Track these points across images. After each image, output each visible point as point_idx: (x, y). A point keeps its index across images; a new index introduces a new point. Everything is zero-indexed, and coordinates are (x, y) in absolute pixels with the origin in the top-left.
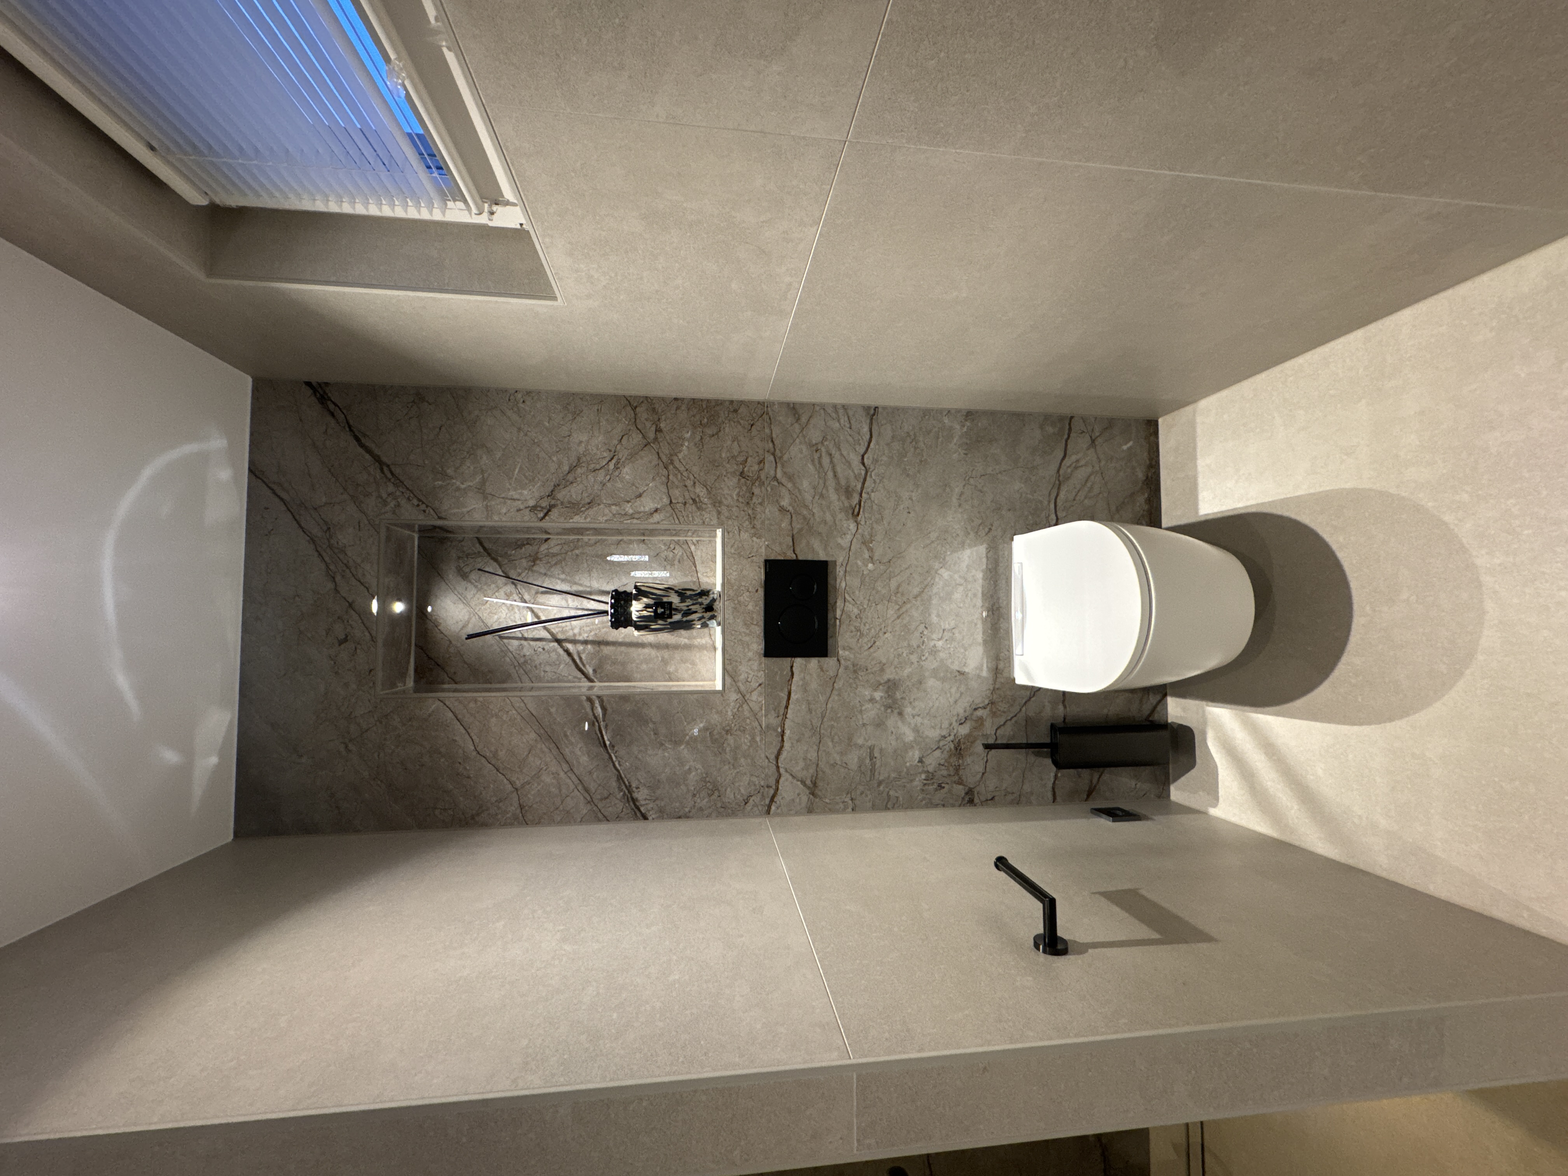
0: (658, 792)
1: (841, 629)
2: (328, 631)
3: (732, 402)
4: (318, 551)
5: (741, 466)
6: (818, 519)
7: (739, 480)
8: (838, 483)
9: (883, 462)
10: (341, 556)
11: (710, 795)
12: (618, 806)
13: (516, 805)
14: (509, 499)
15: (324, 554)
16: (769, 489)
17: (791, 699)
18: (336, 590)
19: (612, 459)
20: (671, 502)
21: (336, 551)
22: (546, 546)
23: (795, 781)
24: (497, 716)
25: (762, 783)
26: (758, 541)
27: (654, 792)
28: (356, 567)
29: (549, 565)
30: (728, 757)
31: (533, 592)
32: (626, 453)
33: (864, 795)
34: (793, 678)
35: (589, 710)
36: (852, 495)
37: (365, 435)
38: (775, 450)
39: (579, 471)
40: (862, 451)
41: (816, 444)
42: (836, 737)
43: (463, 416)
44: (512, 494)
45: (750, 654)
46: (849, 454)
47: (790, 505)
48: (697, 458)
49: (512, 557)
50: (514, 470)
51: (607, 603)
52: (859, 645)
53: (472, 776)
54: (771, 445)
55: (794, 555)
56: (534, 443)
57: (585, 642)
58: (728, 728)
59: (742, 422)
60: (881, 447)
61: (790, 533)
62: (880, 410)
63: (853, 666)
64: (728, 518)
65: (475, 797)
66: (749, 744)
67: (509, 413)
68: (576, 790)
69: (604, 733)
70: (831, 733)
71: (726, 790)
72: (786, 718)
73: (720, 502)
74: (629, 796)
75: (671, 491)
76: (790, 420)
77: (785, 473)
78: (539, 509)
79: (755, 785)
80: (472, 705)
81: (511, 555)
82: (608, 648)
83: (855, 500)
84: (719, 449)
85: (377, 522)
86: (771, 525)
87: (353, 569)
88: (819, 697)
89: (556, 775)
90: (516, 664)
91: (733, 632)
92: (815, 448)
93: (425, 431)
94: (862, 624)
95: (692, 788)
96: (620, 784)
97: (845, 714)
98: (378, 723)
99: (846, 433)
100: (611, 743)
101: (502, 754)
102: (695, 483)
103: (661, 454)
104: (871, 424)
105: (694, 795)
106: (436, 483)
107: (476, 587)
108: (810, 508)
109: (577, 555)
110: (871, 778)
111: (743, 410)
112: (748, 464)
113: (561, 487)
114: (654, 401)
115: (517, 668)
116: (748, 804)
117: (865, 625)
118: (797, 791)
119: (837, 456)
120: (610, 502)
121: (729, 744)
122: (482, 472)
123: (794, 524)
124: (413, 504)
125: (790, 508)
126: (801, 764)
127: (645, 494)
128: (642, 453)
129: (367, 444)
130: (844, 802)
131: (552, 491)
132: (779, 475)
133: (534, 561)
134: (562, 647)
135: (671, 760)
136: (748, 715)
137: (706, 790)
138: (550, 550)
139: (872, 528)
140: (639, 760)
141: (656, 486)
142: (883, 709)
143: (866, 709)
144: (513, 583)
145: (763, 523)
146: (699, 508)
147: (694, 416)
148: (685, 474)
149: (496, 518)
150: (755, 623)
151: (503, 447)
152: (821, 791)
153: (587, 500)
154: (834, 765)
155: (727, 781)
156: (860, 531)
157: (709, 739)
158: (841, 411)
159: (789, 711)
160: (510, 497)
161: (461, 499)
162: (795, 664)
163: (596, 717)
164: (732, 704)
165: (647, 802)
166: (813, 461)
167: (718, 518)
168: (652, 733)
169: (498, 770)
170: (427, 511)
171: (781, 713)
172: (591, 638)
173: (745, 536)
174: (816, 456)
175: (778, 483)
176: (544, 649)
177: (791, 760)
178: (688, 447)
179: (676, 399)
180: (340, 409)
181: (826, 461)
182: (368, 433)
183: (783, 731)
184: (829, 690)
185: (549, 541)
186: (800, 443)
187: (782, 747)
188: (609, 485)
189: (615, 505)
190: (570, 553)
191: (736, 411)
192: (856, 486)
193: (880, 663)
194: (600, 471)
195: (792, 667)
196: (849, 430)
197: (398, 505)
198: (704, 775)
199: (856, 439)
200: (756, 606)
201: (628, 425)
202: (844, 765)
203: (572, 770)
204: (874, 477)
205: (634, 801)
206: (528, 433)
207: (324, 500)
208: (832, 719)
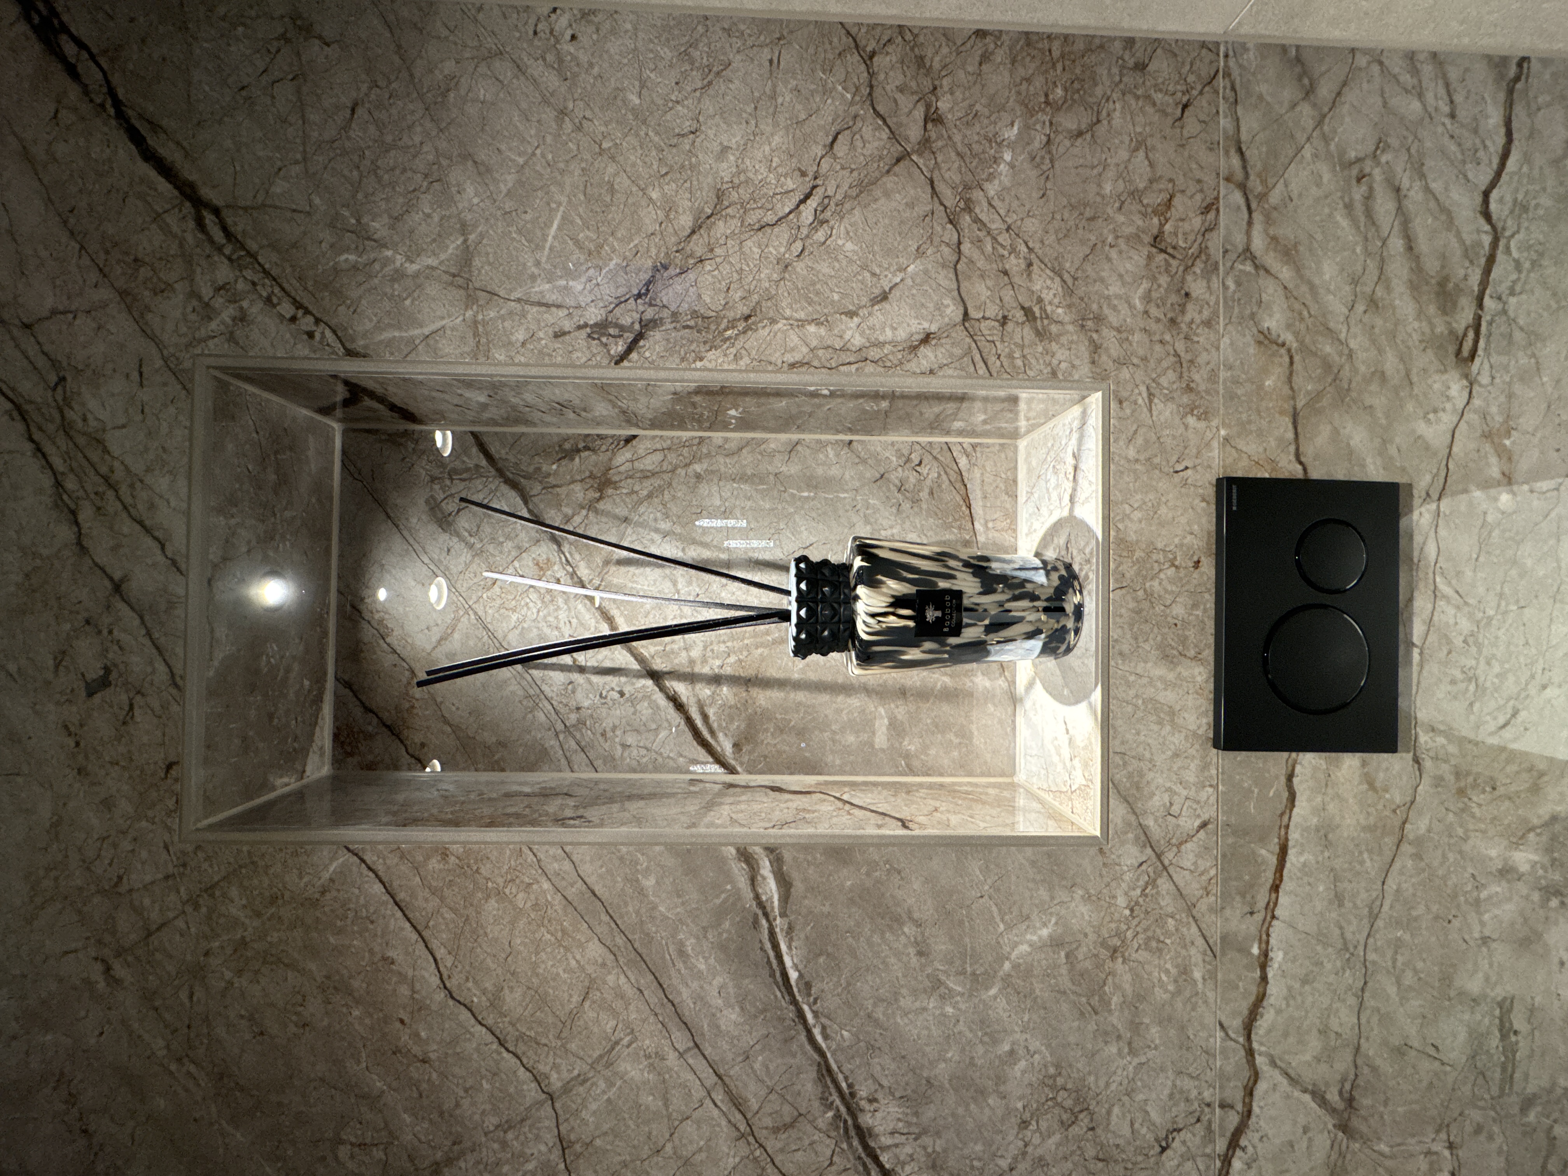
0: (929, 1113)
1: (1425, 673)
2: (60, 657)
3: (1130, 42)
4: (32, 440)
5: (1156, 220)
6: (1363, 368)
7: (1150, 257)
8: (1418, 268)
9: (1541, 212)
10: (95, 456)
11: (1066, 1126)
12: (819, 1148)
13: (550, 1138)
14: (533, 304)
15: (48, 448)
16: (1230, 283)
17: (1288, 865)
18: (82, 548)
19: (807, 197)
20: (966, 314)
21: (81, 441)
22: (628, 455)
23: (1297, 1094)
24: (499, 894)
25: (1207, 1095)
26: (1202, 425)
27: (916, 1114)
28: (132, 486)
29: (634, 497)
30: (1115, 1022)
31: (599, 561)
32: (847, 180)
33: (1482, 1137)
34: (1293, 805)
35: (743, 882)
36: (1455, 304)
37: (155, 127)
38: (1247, 175)
39: (721, 228)
40: (1484, 178)
41: (1359, 160)
42: (1409, 974)
43: (412, 75)
44: (543, 288)
45: (1177, 740)
46: (1446, 189)
47: (1289, 326)
48: (1035, 195)
49: (552, 480)
50: (548, 225)
51: (788, 593)
52: (1472, 717)
53: (433, 1056)
54: (1236, 161)
55: (1299, 467)
56: (602, 152)
57: (716, 680)
58: (1116, 942)
59: (1158, 97)
60: (1536, 172)
61: (1287, 406)
62: (1535, 66)
63: (1458, 775)
64: (1120, 363)
65: (441, 1114)
66: (1171, 988)
67: (536, 69)
68: (708, 1101)
69: (783, 947)
70: (1394, 961)
71: (1109, 1113)
72: (1273, 917)
73: (1099, 319)
74: (850, 1122)
75: (964, 285)
76: (1288, 94)
77: (1274, 239)
78: (612, 331)
79: (1187, 1100)
80: (434, 864)
81: (549, 475)
82: (769, 693)
83: (1464, 316)
84: (1095, 171)
85: (187, 364)
86: (1236, 382)
87: (124, 490)
88: (1362, 863)
89: (654, 1059)
90: (560, 726)
91: (1132, 678)
92: (1355, 172)
93: (314, 117)
94: (1482, 661)
95: (1020, 1105)
96: (826, 1086)
97: (1435, 908)
98: (189, 909)
99: (1440, 129)
100: (801, 976)
101: (513, 999)
102: (1030, 265)
103: (941, 187)
104: (1509, 104)
105: (1024, 1124)
106: (343, 257)
107: (471, 546)
108: (1343, 336)
109: (698, 476)
110: (1502, 1089)
111: (1160, 65)
112: (1174, 213)
113: (672, 271)
114: (921, 39)
115: (561, 737)
116: (1169, 1152)
117: (1488, 663)
118: (1302, 1120)
119: (1415, 194)
120: (802, 315)
121: (1117, 987)
122: (464, 229)
123: (1297, 380)
124: (281, 316)
125: (1288, 337)
126: (1315, 1044)
127: (896, 293)
128: (889, 182)
129: (162, 151)
130: (1429, 1153)
131: (649, 283)
132: (1258, 243)
133: (600, 490)
134: (662, 689)
135: (961, 1026)
136: (1170, 909)
137: (1056, 1111)
138: (636, 464)
139: (1510, 396)
140: (877, 1023)
141: (926, 272)
142: (1536, 896)
143: (1490, 897)
144: (554, 539)
145: (1213, 377)
146: (1041, 334)
147: (1028, 80)
148: (1004, 238)
149: (500, 356)
150: (1192, 653)
151: (521, 161)
152: (1365, 1119)
153: (743, 309)
154: (1400, 1051)
155: (1113, 1087)
156: (1477, 402)
157: (1064, 971)
158: (1427, 69)
159: (1283, 899)
160: (535, 298)
161: (408, 302)
162: (1298, 769)
163: (761, 905)
164: (1127, 877)
165: (898, 1139)
166: (1349, 207)
167: (1093, 362)
168: (912, 951)
169: (501, 1044)
170: (318, 336)
171: (1261, 904)
172: (728, 671)
173: (1164, 411)
174: (1358, 193)
175: (1256, 267)
176: (622, 694)
177: (1286, 1035)
178: (1012, 166)
179: (981, 34)
180: (92, 57)
181: (1384, 206)
182: (164, 123)
183: (1265, 954)
184: (1389, 841)
185: (634, 442)
186: (1316, 156)
187: (1261, 998)
188: (800, 267)
189: (817, 322)
190: (681, 472)
191: (1141, 67)
192: (1466, 278)
193: (1530, 769)
194: (776, 229)
195: (1290, 777)
196: (1447, 121)
197: (242, 318)
198: (1052, 1070)
199: (1468, 144)
200: (1195, 606)
201: (852, 103)
202: (1432, 1052)
203: (697, 1046)
204: (1515, 254)
205: (863, 1134)
206: (586, 124)
207: (49, 302)
208: (1398, 923)
